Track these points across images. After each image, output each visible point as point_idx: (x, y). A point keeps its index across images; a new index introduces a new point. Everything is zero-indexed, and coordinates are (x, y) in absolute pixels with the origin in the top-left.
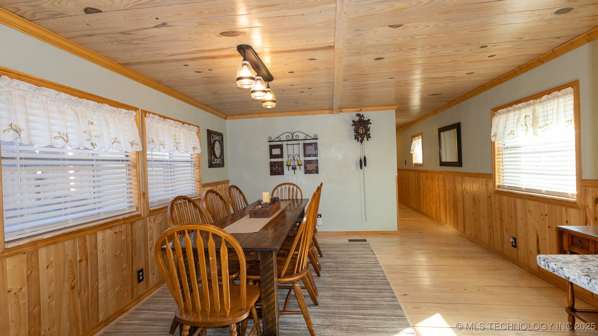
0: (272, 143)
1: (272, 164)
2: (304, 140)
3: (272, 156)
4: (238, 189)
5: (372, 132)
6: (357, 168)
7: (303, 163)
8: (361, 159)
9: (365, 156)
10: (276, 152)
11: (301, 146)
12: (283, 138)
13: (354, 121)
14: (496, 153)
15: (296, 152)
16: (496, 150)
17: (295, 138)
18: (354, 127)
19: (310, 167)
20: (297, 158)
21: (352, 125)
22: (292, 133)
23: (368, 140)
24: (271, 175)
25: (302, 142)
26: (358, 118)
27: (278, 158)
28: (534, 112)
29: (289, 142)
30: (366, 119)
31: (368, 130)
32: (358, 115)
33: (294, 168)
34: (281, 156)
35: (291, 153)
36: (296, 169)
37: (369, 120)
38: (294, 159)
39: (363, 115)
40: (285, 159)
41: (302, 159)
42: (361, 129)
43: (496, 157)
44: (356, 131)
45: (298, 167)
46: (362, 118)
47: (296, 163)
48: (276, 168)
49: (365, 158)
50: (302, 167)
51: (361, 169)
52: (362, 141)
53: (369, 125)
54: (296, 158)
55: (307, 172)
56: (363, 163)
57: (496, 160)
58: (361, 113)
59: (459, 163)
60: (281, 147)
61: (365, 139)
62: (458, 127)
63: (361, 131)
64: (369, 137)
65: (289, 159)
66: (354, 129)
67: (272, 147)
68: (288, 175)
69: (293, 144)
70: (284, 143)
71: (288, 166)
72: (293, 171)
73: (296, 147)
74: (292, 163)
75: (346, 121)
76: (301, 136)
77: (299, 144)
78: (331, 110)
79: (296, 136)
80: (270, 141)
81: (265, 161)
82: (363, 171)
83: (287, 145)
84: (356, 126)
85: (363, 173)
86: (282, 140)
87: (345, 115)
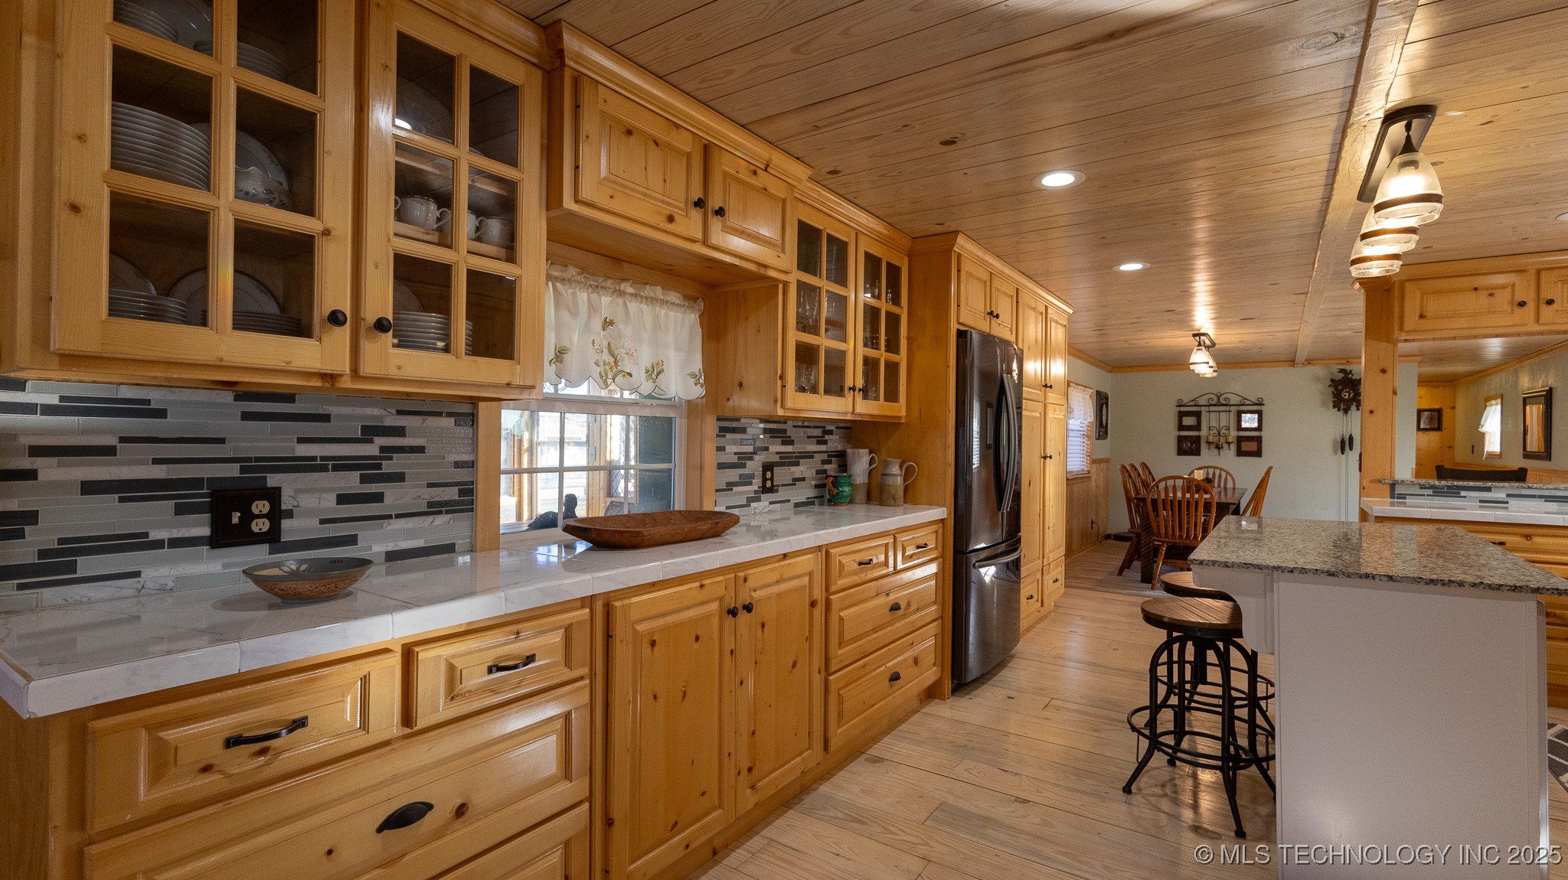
0: (1183, 409)
1: (1181, 440)
2: (1238, 405)
3: (1181, 427)
4: (1147, 467)
5: (1364, 398)
6: (1335, 452)
7: (1235, 441)
8: (1343, 439)
9: (1351, 435)
10: (1188, 421)
11: (1233, 416)
12: (1202, 401)
13: (1332, 380)
15: (1223, 423)
17: (1224, 402)
18: (1331, 389)
19: (1246, 446)
20: (1226, 432)
21: (1329, 386)
22: (1219, 394)
23: (1358, 409)
24: (1179, 454)
25: (1232, 408)
26: (1342, 375)
27: (1192, 430)
29: (1212, 409)
30: (1356, 377)
31: (1358, 394)
32: (1342, 371)
33: (1219, 447)
34: (1198, 427)
35: (1213, 423)
36: (1222, 448)
37: (1362, 379)
38: (1219, 434)
39: (1351, 371)
40: (1204, 432)
41: (1233, 433)
42: (1346, 392)
44: (1336, 395)
45: (1226, 446)
46: (1350, 376)
47: (1222, 440)
49: (1350, 438)
50: (1233, 447)
51: (1343, 453)
52: (1346, 411)
53: (1361, 388)
54: (1223, 431)
55: (1240, 453)
56: (1346, 444)
58: (1348, 368)
59: (1544, 455)
60: (1198, 415)
61: (1354, 407)
62: (1547, 394)
63: (1346, 395)
64: (1360, 404)
65: (1211, 432)
66: (1333, 393)
67: (1181, 415)
68: (1208, 456)
69: (1219, 412)
70: (1203, 409)
71: (1209, 443)
72: (1216, 451)
73: (1223, 416)
74: (1216, 440)
75: (1317, 379)
76: (1234, 400)
77: (1230, 411)
78: (1292, 362)
79: (1225, 399)
80: (1180, 406)
81: (1170, 435)
82: (1347, 457)
83: (1209, 412)
84: (1336, 389)
85: (1347, 461)
86: (1200, 404)
87: (1319, 371)
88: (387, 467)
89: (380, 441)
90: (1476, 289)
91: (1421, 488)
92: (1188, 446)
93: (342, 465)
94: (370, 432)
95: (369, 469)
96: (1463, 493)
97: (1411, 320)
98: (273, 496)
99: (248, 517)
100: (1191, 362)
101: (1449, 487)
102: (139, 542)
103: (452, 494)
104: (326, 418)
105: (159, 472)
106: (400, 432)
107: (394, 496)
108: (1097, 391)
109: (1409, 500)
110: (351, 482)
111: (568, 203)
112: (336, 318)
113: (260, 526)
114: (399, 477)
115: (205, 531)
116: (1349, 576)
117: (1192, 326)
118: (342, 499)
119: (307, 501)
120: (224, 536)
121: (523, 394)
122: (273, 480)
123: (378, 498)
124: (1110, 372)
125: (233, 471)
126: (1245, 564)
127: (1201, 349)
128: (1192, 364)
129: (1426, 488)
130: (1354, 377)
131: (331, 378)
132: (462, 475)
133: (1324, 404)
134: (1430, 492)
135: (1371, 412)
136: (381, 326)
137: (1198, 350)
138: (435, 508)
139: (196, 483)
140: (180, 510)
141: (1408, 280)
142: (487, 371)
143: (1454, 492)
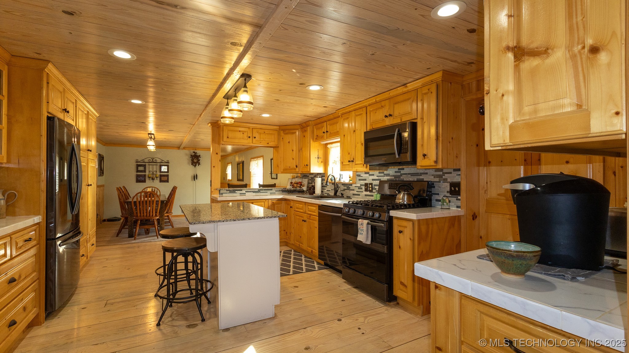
0: (138, 163)
1: (137, 176)
2: (160, 163)
3: (138, 171)
5: (200, 162)
6: (192, 180)
7: (159, 177)
8: (194, 176)
10: (141, 168)
11: (158, 167)
12: (146, 160)
13: (191, 155)
14: (251, 176)
15: (155, 170)
16: (251, 175)
18: (191, 158)
19: (163, 178)
20: (156, 173)
22: (153, 158)
23: (199, 166)
24: (137, 182)
25: (158, 164)
26: (194, 154)
27: (143, 172)
28: (258, 162)
29: (150, 164)
30: (198, 155)
31: (199, 160)
32: (194, 152)
33: (153, 179)
34: (145, 171)
35: (151, 170)
36: (154, 179)
37: (200, 155)
38: (153, 174)
39: (197, 153)
40: (147, 173)
41: (158, 173)
43: (251, 177)
44: (192, 160)
45: (156, 178)
47: (154, 176)
48: (140, 178)
49: (197, 175)
50: (158, 179)
51: (194, 181)
52: (195, 166)
53: (200, 158)
54: (154, 173)
55: (161, 181)
56: (195, 177)
57: (251, 179)
58: (196, 151)
59: (243, 180)
60: (145, 166)
61: (197, 165)
62: (243, 163)
63: (195, 161)
64: (199, 164)
65: (150, 173)
67: (138, 166)
68: (149, 183)
69: (153, 165)
70: (147, 164)
71: (149, 177)
72: (152, 181)
73: (154, 166)
74: (152, 176)
75: (186, 154)
76: (159, 161)
77: (157, 165)
78: (179, 148)
79: (155, 160)
80: (137, 162)
81: (133, 174)
82: (196, 182)
83: (149, 165)
84: (192, 158)
85: (196, 183)
86: (145, 162)
87: (186, 151)
90: (240, 131)
91: (227, 191)
92: (140, 179)
96: (236, 192)
97: (225, 139)
100: (147, 144)
101: (233, 190)
108: (99, 154)
109: (224, 195)
116: (239, 220)
117: (148, 130)
124: (104, 145)
126: (210, 221)
127: (152, 140)
128: (148, 145)
129: (228, 191)
130: (197, 155)
133: (188, 163)
134: (229, 192)
135: (214, 167)
137: (150, 140)
141: (224, 126)
143: (234, 192)
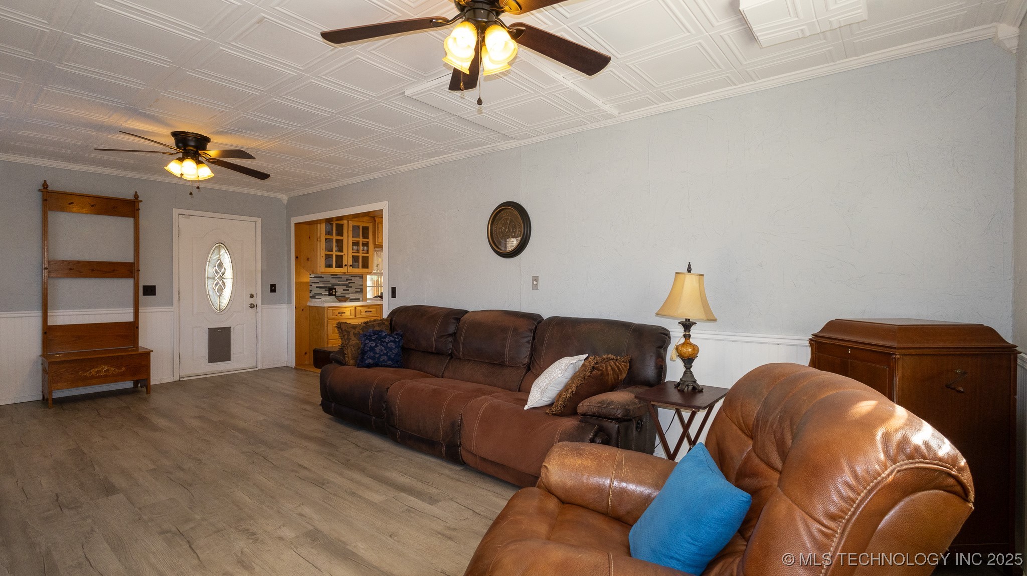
88: (350, 285)
89: (349, 281)
93: (344, 285)
94: (347, 280)
95: (347, 285)
98: (335, 289)
99: (332, 292)
102: (321, 294)
103: (359, 290)
104: (341, 278)
105: (323, 285)
106: (351, 280)
107: (350, 289)
110: (345, 287)
111: (377, 243)
112: (346, 265)
113: (334, 293)
114: (351, 287)
115: (328, 294)
118: (344, 290)
119: (339, 290)
120: (330, 294)
121: (370, 273)
122: (335, 287)
123: (348, 290)
125: (330, 285)
131: (345, 273)
132: (361, 287)
136: (351, 266)
138: (357, 292)
139: (326, 287)
140: (325, 290)
142: (365, 270)
